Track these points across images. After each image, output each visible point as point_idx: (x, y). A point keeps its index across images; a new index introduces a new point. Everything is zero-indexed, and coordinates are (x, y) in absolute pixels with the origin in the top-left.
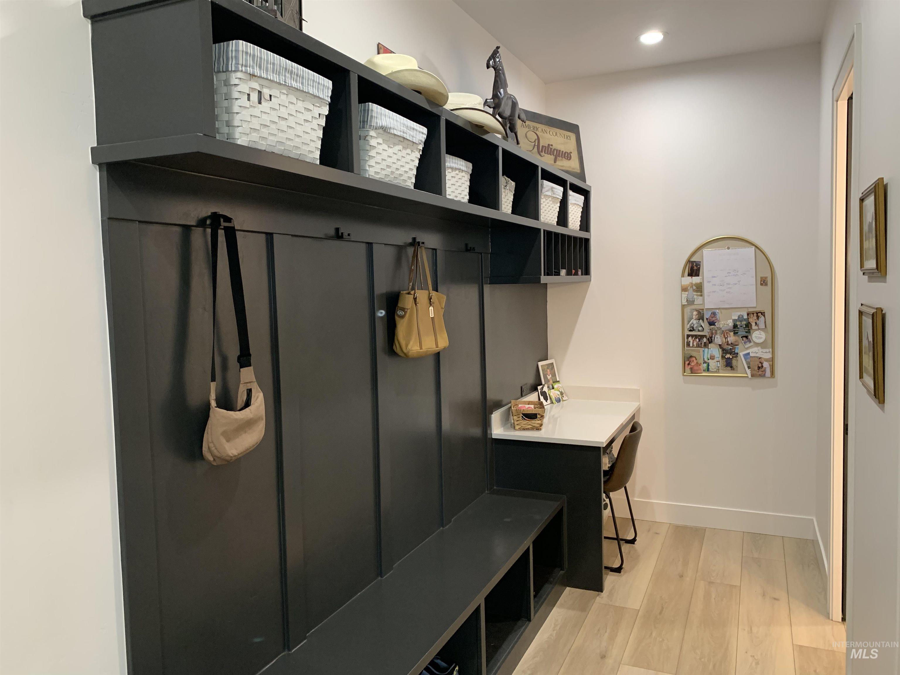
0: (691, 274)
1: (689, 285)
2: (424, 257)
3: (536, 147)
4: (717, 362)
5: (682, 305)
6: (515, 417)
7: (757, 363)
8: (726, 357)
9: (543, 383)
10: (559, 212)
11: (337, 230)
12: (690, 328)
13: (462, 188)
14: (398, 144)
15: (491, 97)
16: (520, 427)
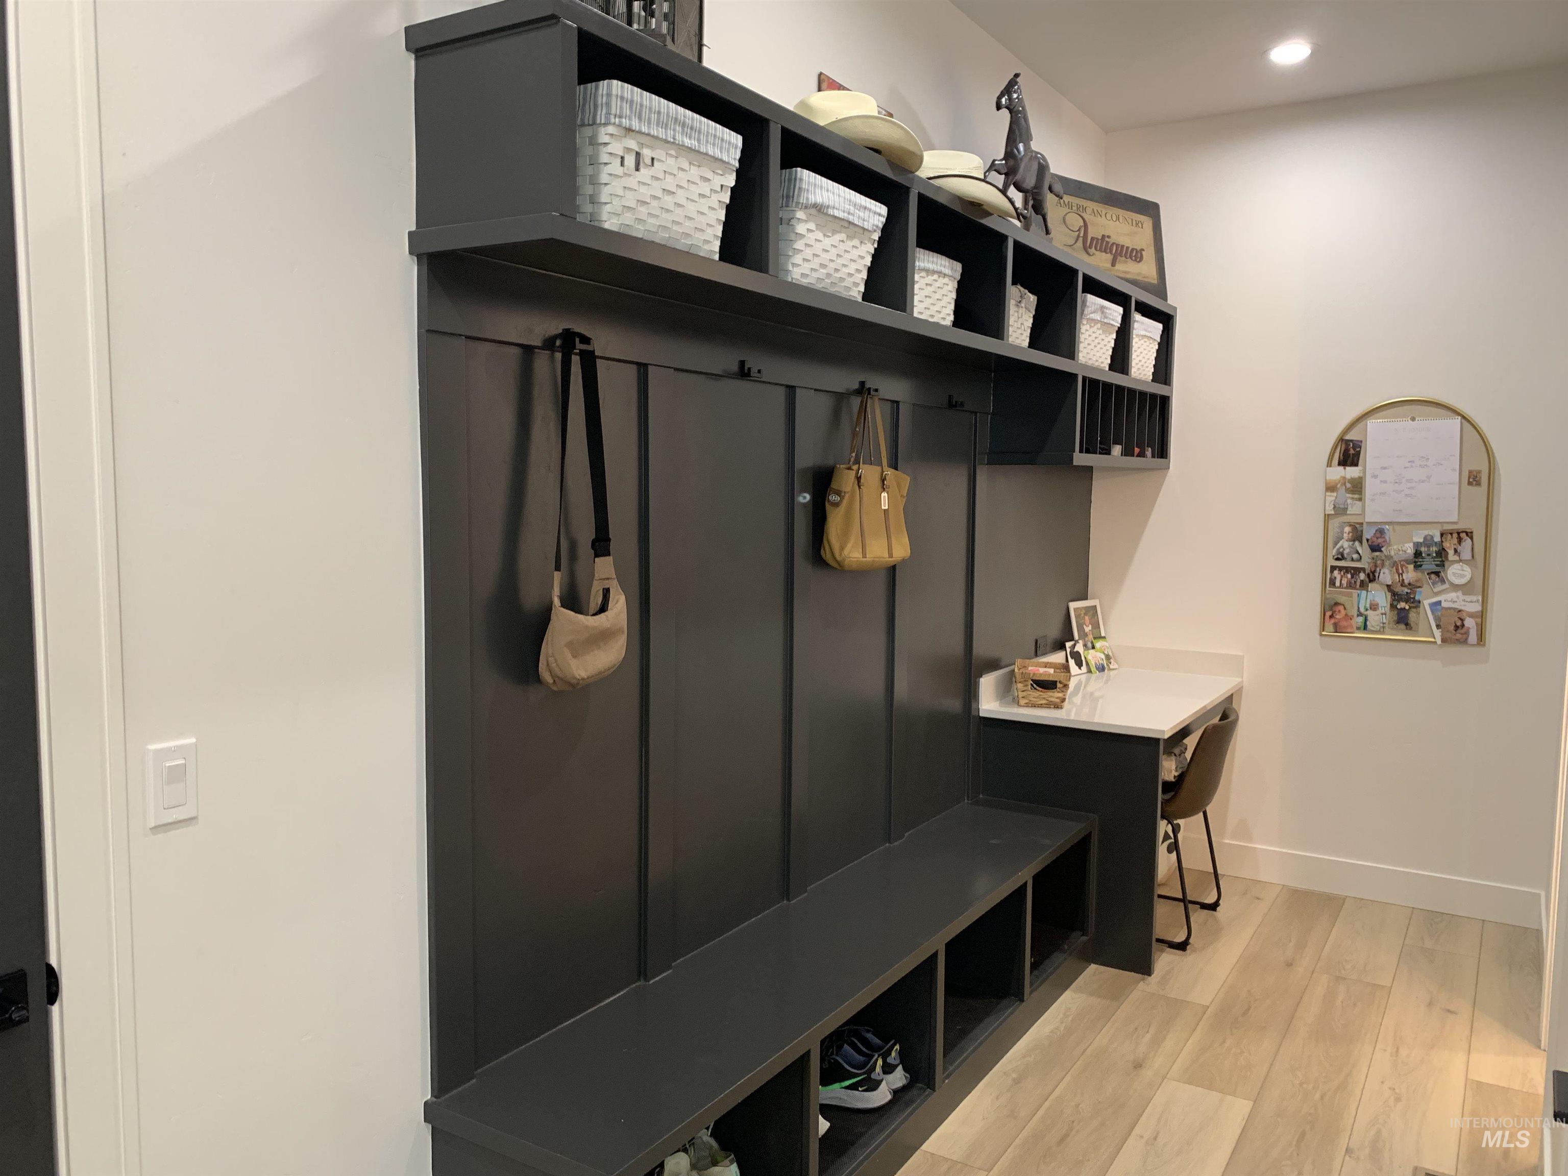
0: (1344, 462)
1: (1339, 482)
2: (878, 415)
3: (1081, 239)
4: (1382, 614)
5: (1325, 515)
6: (1020, 686)
7: (1455, 619)
8: (1399, 607)
9: (1076, 636)
10: (1113, 349)
11: (742, 363)
12: (1338, 554)
13: (943, 303)
14: (840, 232)
15: (1002, 156)
16: (1027, 701)
